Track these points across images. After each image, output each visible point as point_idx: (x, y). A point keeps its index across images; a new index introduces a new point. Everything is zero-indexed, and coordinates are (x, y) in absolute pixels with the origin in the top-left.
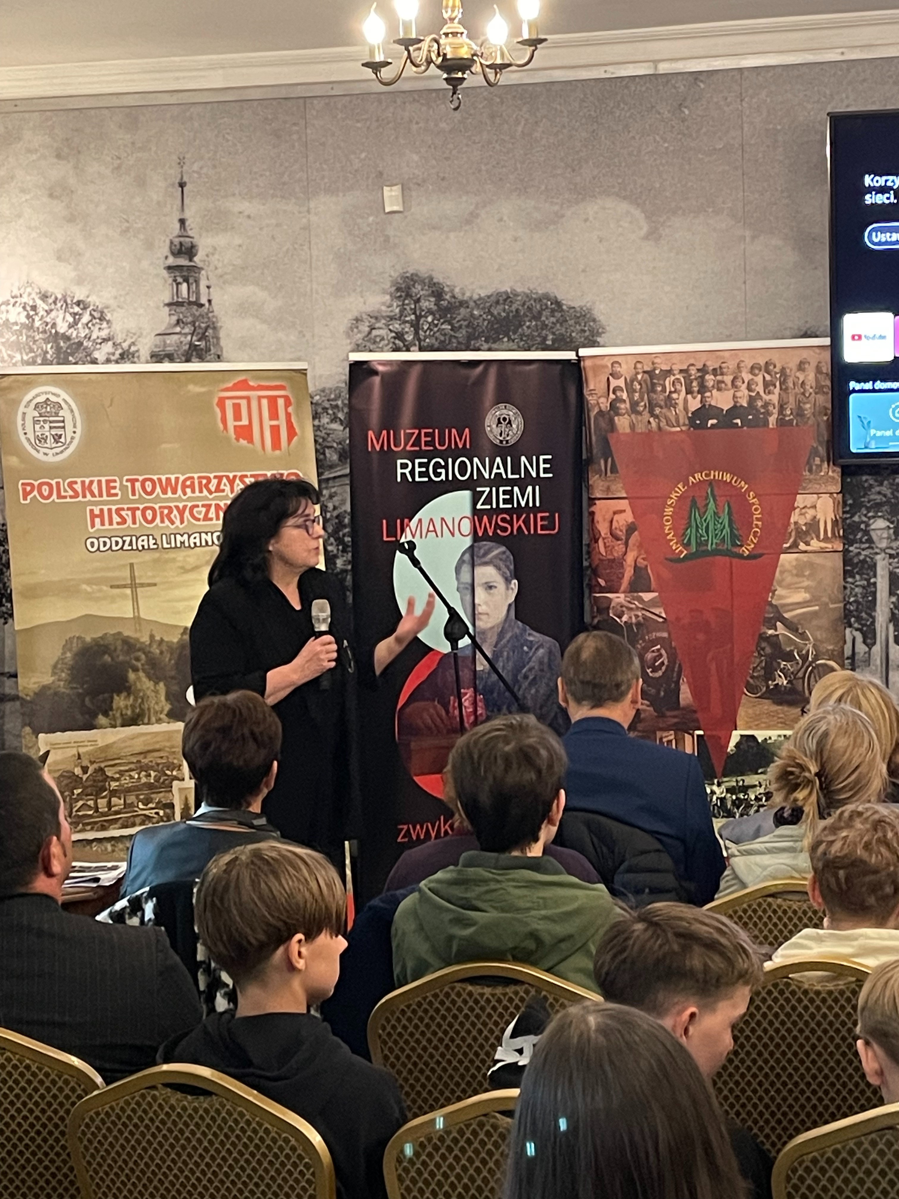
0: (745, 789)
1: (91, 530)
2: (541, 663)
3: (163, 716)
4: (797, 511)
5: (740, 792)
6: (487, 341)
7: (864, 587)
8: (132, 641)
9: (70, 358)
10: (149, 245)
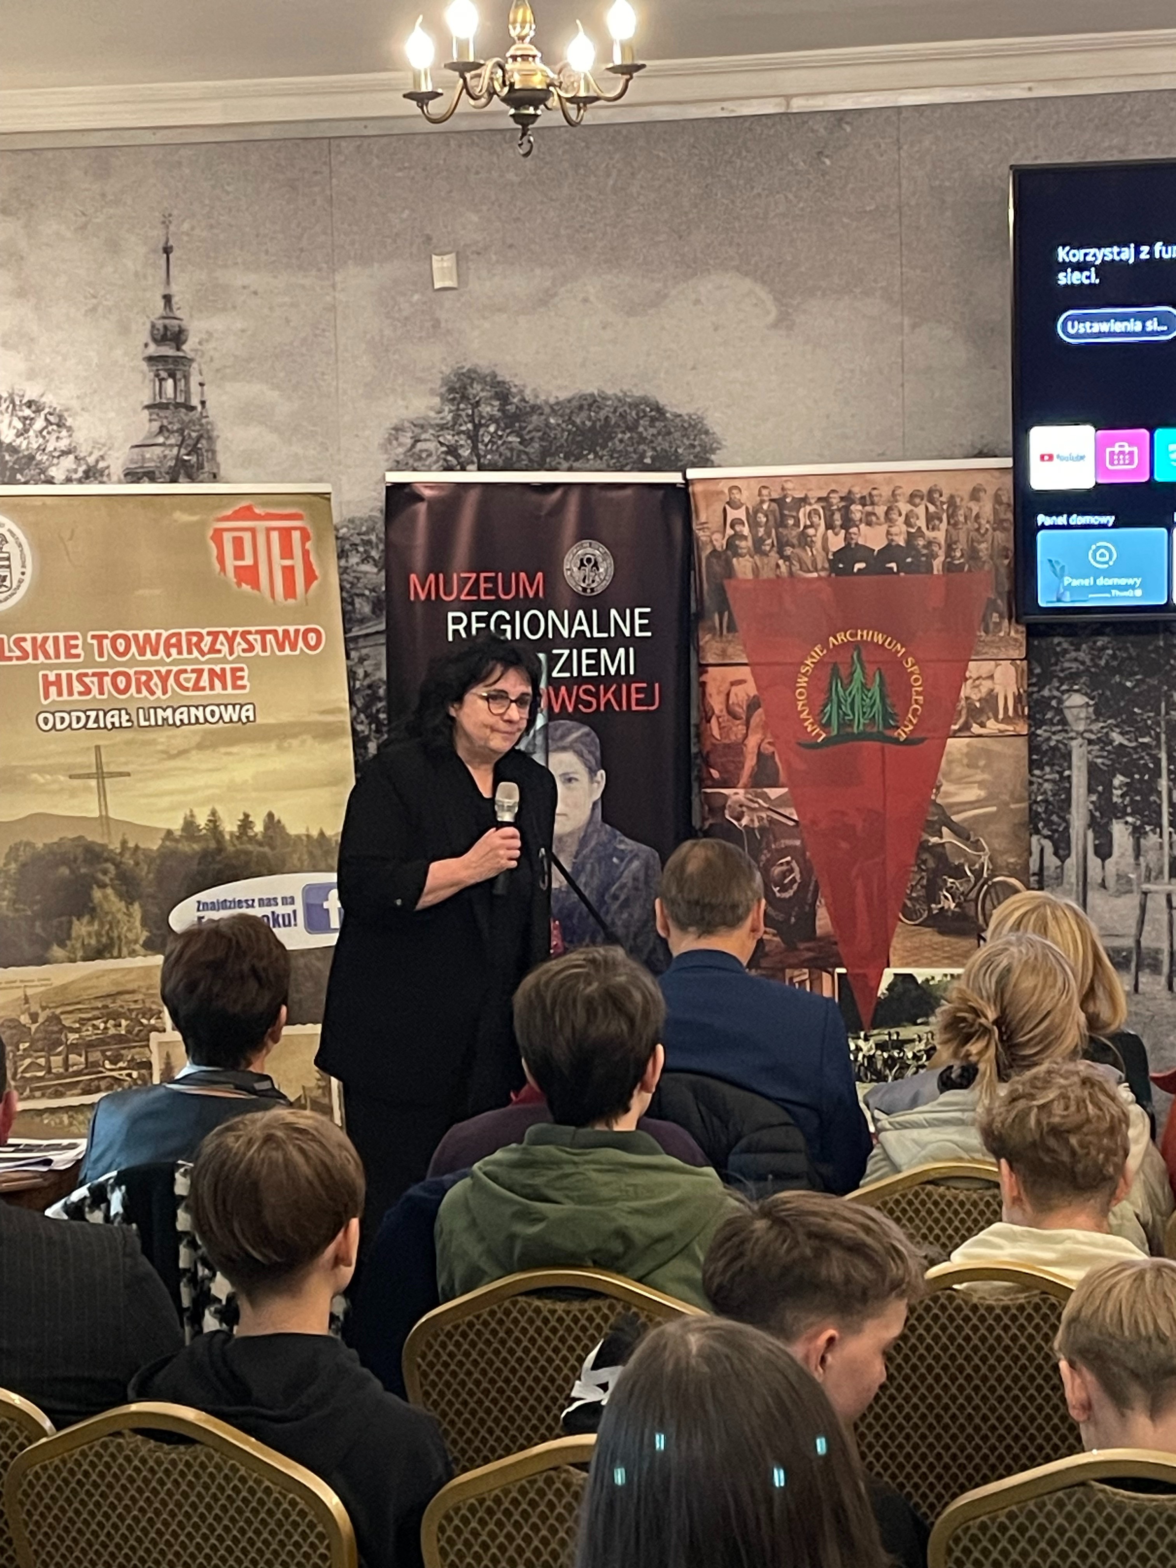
0: (900, 1045)
1: (45, 703)
2: (635, 879)
3: (137, 947)
4: (969, 682)
5: (894, 1048)
6: (566, 458)
7: (1053, 781)
8: (97, 849)
9: (19, 476)
10: (124, 329)
